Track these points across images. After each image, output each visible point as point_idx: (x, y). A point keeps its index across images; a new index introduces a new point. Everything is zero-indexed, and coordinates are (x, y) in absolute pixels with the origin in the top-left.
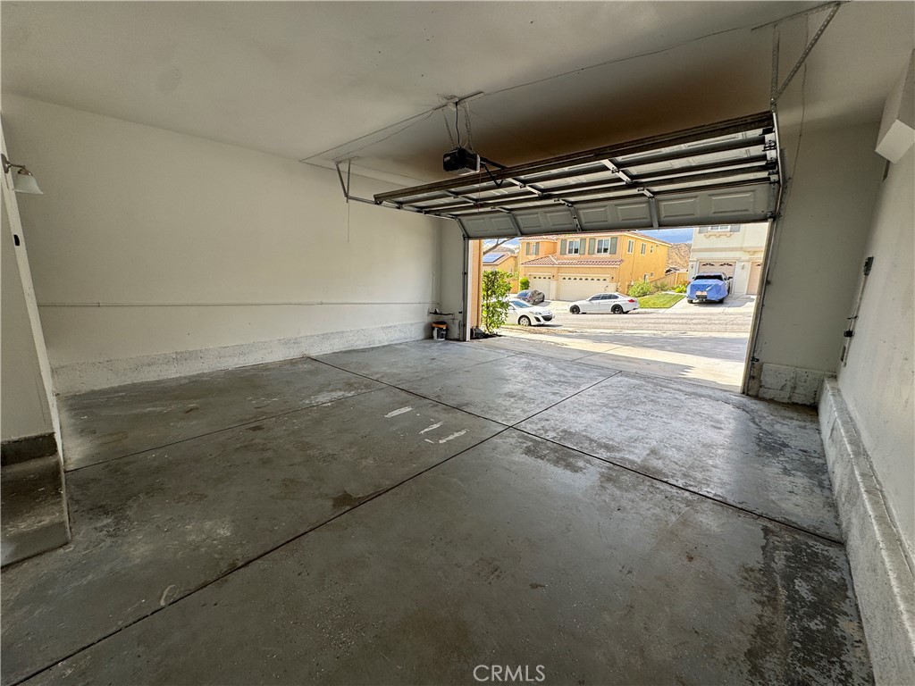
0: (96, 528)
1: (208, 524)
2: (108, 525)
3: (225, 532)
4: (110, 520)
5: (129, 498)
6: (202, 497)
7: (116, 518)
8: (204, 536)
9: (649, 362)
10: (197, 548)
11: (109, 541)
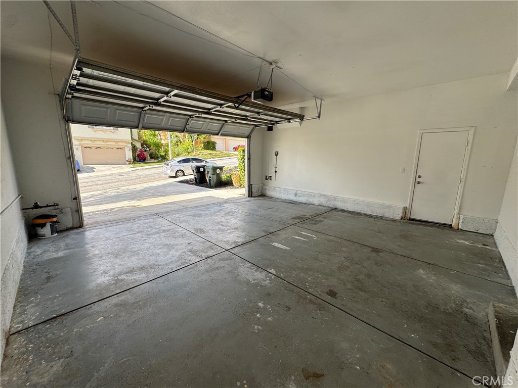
0: (473, 310)
1: (424, 277)
2: (467, 308)
3: (421, 271)
4: (465, 309)
5: (449, 314)
6: (415, 286)
7: (461, 308)
8: (429, 275)
9: (202, 198)
10: (435, 274)
11: (468, 300)
